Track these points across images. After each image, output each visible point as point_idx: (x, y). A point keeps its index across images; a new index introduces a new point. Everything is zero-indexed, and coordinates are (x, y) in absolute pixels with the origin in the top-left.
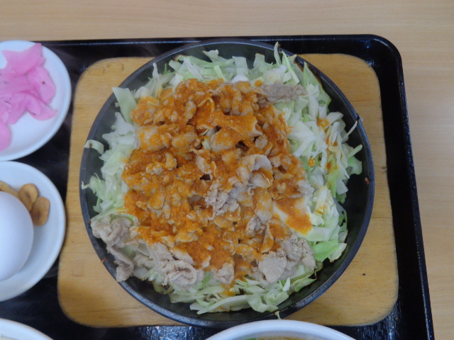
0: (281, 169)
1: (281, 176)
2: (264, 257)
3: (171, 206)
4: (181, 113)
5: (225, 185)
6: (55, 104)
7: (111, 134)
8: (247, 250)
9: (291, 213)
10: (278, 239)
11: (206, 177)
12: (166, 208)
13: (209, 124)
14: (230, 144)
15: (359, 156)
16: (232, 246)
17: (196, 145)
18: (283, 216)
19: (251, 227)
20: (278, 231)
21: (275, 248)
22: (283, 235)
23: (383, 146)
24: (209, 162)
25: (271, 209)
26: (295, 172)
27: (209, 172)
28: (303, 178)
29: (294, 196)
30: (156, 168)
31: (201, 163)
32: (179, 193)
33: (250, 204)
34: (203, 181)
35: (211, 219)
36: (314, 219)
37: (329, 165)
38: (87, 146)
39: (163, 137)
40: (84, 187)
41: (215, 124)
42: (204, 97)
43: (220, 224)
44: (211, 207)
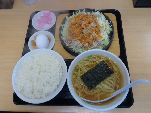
0: (96, 27)
1: (96, 28)
2: (94, 42)
3: (77, 32)
4: (78, 19)
5: (87, 29)
6: (52, 22)
7: (64, 25)
8: (90, 41)
9: (99, 35)
10: (96, 39)
11: (83, 28)
12: (76, 32)
13: (84, 19)
14: (87, 22)
15: (111, 27)
16: (88, 40)
17: (81, 23)
18: (97, 36)
19: (91, 37)
20: (96, 38)
21: (96, 41)
22: (97, 38)
23: (117, 29)
24: (84, 25)
25: (95, 34)
26: (99, 27)
27: (84, 27)
28: (100, 28)
29: (99, 32)
30: (74, 26)
31: (82, 26)
32: (78, 30)
33: (91, 33)
34: (83, 29)
35: (84, 35)
36: (103, 36)
37: (106, 29)
38: (61, 26)
39: (76, 21)
40: (60, 32)
41: (85, 19)
42: (83, 16)
43: (85, 36)
44: (84, 33)
